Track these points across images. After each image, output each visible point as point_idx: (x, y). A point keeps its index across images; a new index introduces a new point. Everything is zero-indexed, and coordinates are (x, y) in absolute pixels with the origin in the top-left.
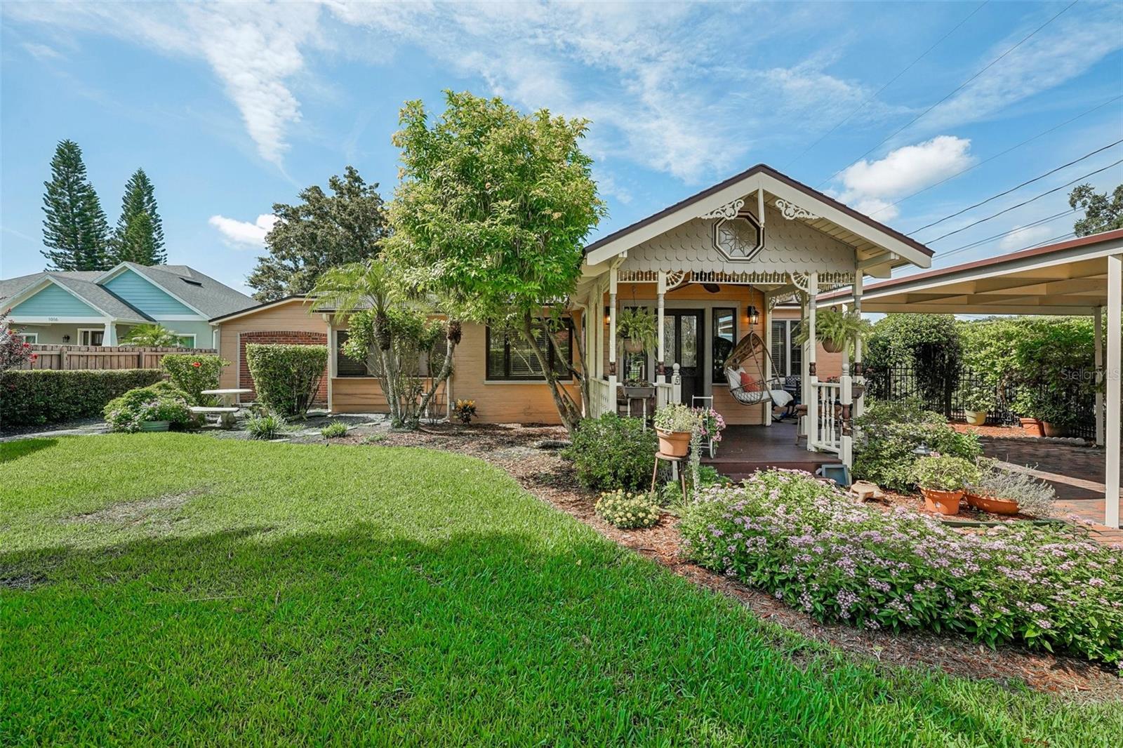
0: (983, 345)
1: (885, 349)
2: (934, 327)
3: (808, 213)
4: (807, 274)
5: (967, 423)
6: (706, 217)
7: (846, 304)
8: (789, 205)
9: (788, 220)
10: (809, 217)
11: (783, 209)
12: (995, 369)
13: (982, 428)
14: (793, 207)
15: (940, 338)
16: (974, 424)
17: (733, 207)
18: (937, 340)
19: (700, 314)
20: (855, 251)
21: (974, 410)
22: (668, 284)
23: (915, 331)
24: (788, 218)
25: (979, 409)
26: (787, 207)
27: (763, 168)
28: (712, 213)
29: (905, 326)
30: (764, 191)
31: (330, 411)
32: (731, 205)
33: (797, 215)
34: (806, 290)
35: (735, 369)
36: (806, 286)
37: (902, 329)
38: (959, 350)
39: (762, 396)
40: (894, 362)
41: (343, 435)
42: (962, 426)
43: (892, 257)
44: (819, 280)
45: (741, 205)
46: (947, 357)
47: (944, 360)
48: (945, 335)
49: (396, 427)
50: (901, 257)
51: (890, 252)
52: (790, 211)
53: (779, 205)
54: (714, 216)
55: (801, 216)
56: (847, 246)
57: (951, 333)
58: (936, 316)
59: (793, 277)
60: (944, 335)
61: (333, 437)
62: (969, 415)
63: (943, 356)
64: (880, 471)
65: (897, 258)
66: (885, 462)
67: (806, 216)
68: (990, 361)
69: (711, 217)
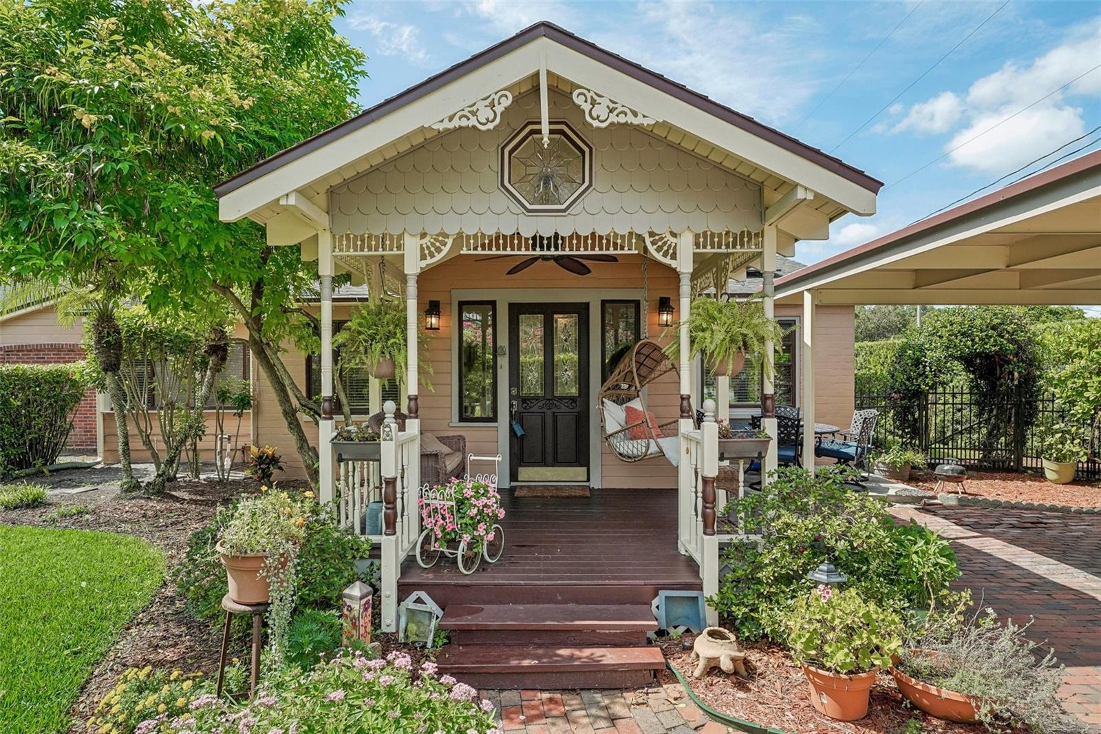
0: (1069, 356)
1: (917, 362)
2: (994, 328)
3: (635, 114)
4: (674, 235)
5: (1045, 479)
6: (441, 127)
7: (808, 290)
8: (598, 100)
9: (598, 128)
10: (636, 121)
11: (586, 107)
12: (1086, 394)
13: (1068, 488)
14: (605, 102)
15: (1001, 344)
16: (1055, 482)
17: (492, 106)
18: (997, 348)
19: (581, 310)
20: (761, 191)
21: (1057, 459)
22: (423, 257)
23: (963, 334)
24: (596, 124)
25: (1064, 457)
26: (593, 103)
27: (547, 29)
28: (451, 119)
29: (949, 327)
30: (548, 72)
31: (99, 459)
32: (487, 102)
33: (613, 118)
34: (674, 264)
35: (619, 401)
36: (674, 257)
37: (943, 332)
38: (1033, 362)
39: (648, 447)
40: (931, 383)
41: (35, 503)
42: (1037, 484)
43: (801, 194)
44: (697, 245)
45: (507, 102)
46: (1016, 374)
47: (1012, 380)
48: (1011, 341)
49: (126, 491)
50: (817, 195)
51: (797, 185)
52: (601, 111)
53: (579, 101)
54: (456, 123)
55: (622, 119)
56: (746, 181)
57: (1021, 337)
58: (997, 309)
59: (648, 241)
60: (1009, 341)
61: (15, 508)
62: (1050, 468)
63: (1011, 373)
64: (754, 609)
65: (810, 197)
66: (765, 590)
67: (630, 119)
68: (1080, 382)
69: (451, 126)
